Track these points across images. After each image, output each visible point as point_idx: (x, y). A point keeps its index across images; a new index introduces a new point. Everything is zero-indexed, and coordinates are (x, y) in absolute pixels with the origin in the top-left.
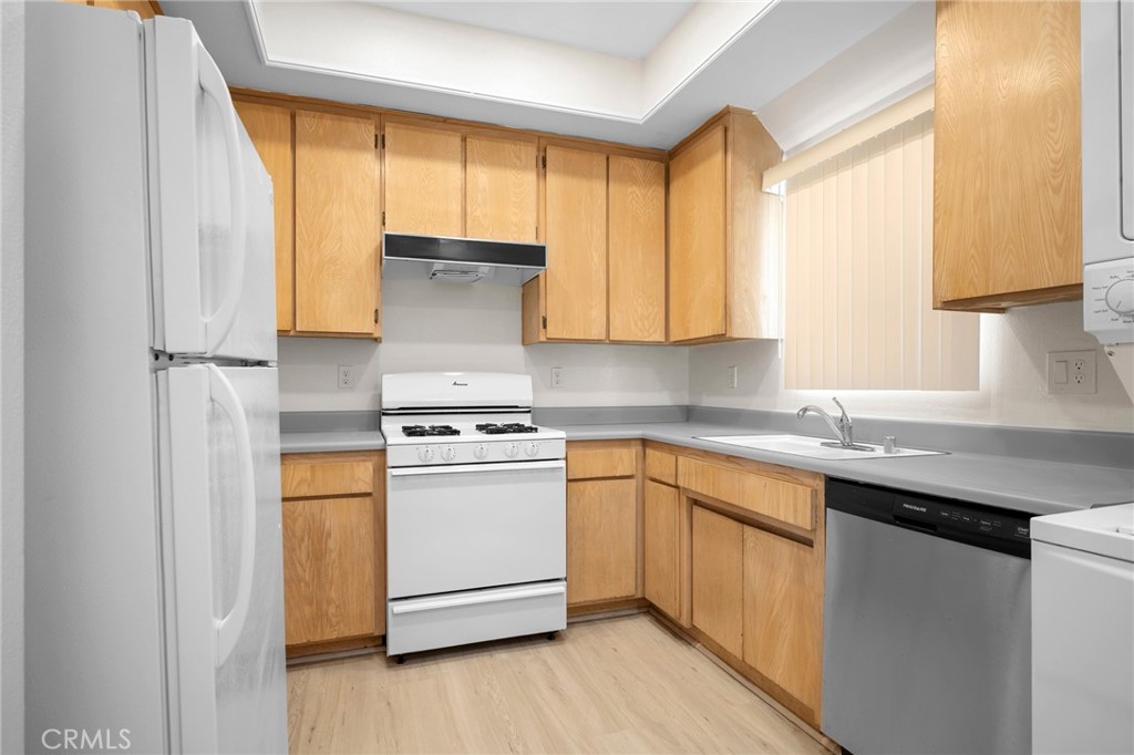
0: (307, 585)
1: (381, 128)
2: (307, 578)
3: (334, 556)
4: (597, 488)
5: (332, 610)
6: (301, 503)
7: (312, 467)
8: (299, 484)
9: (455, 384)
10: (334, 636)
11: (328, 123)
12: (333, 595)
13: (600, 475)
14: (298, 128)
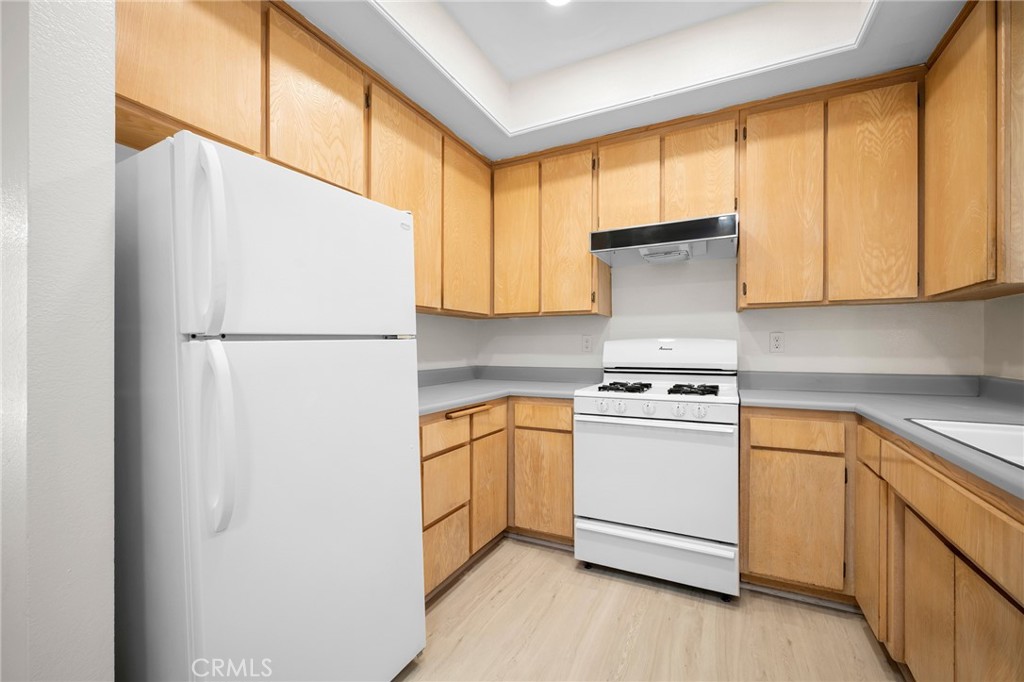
0: (530, 488)
1: (596, 154)
2: (530, 484)
3: (546, 472)
4: (788, 461)
5: (545, 511)
6: (527, 431)
7: (533, 407)
8: (525, 418)
9: (661, 348)
10: (545, 530)
11: (561, 161)
12: (545, 501)
13: (792, 447)
14: (543, 173)
